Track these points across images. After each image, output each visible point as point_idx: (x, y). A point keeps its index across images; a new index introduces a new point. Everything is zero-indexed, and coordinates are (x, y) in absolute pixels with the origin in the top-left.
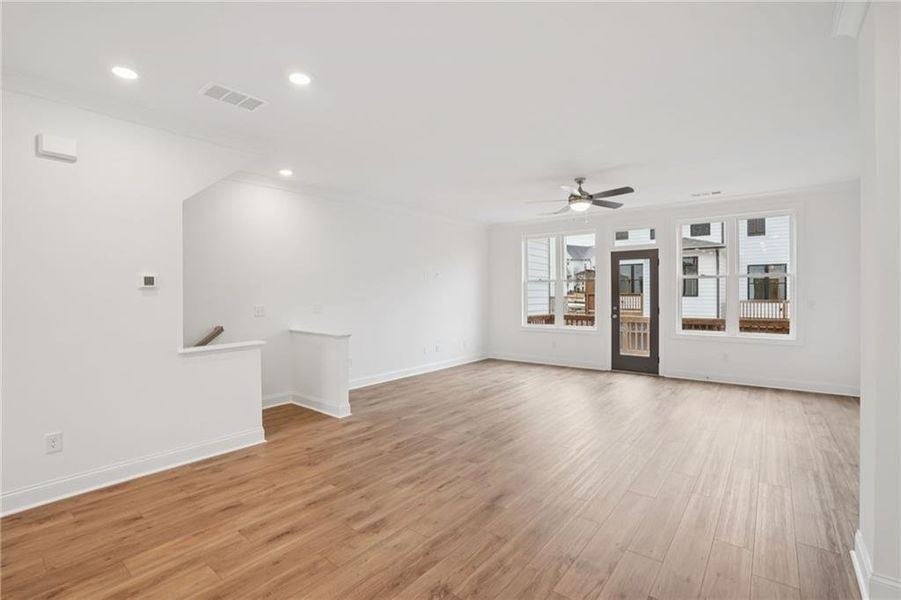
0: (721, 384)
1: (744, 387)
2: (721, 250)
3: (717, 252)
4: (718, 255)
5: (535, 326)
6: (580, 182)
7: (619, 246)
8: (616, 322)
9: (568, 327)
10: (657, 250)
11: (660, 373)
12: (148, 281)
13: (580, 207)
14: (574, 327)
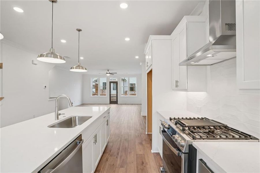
5: (94, 96)
6: (108, 70)
7: (111, 81)
8: (110, 95)
9: (101, 96)
10: (117, 82)
11: (118, 103)
12: (45, 87)
13: (108, 75)
14: (102, 96)
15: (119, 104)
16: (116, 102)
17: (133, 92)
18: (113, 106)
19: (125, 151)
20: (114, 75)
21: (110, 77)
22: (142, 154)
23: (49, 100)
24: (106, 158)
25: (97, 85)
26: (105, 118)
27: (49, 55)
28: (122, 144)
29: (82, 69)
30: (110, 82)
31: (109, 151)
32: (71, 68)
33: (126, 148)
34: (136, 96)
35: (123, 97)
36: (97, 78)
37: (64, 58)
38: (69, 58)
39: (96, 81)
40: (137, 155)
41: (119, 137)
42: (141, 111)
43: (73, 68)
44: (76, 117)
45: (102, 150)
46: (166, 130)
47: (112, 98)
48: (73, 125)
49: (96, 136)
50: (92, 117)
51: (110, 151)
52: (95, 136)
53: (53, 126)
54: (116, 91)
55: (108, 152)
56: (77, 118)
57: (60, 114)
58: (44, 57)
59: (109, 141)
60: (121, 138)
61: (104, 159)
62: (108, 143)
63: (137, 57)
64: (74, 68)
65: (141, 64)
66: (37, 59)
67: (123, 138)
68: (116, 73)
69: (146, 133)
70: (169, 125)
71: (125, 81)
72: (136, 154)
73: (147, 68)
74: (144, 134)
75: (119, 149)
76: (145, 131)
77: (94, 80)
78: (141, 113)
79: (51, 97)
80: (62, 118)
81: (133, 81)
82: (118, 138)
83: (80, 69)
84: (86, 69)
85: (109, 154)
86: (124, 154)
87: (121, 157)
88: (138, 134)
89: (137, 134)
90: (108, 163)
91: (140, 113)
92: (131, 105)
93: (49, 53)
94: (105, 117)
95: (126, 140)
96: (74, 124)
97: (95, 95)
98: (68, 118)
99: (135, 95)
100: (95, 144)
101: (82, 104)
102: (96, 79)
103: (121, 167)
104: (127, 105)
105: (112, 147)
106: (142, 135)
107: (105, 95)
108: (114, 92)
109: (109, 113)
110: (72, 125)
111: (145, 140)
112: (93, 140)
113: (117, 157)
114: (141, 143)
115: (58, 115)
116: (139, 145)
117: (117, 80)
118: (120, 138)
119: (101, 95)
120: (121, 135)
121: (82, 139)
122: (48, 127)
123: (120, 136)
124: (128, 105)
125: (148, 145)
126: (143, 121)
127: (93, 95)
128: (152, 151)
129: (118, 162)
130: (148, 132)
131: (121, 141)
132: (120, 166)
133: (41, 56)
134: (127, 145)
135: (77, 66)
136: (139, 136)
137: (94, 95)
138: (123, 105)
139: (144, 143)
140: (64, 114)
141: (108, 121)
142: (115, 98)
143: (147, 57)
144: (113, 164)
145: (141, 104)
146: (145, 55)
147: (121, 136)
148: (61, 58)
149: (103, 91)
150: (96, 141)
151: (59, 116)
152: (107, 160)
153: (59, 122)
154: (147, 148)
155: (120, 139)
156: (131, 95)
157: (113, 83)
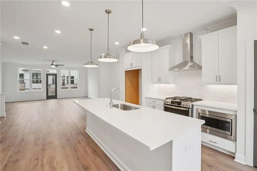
6: (53, 62)
10: (56, 74)
11: (57, 98)
13: (53, 67)
16: (55, 97)
30: (47, 75)
68: (64, 65)
99: (77, 88)
117: (56, 72)
127: (20, 90)
156: (72, 88)
157: (52, 76)
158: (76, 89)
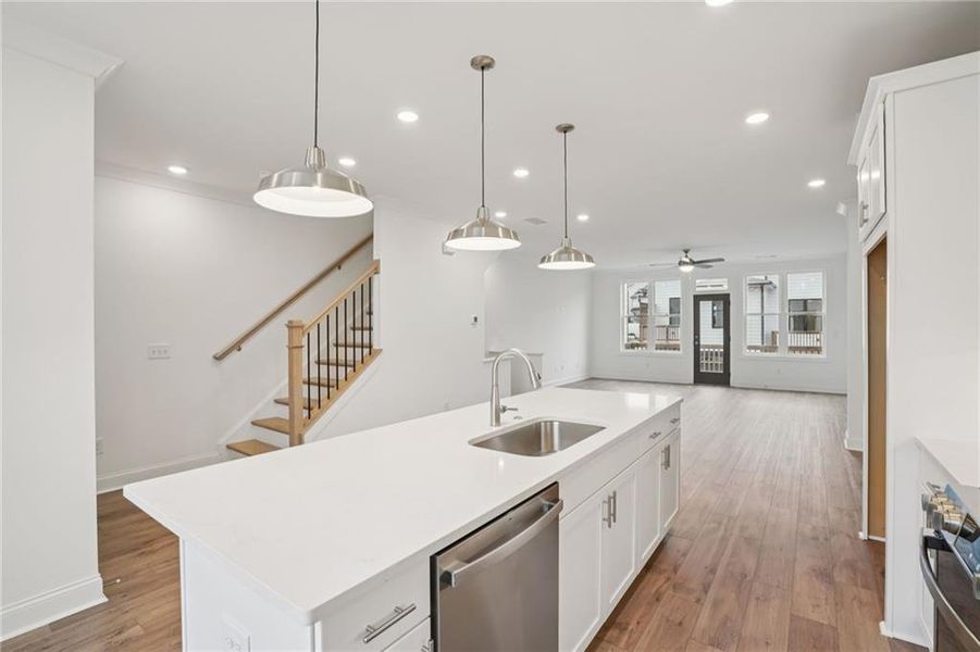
0: (776, 391)
1: (791, 392)
2: (765, 287)
3: (762, 288)
4: (762, 291)
5: (630, 351)
6: (686, 252)
7: (700, 291)
8: (697, 347)
9: (658, 351)
10: (728, 295)
11: (730, 384)
12: (476, 319)
13: (688, 269)
14: (663, 351)
15: (733, 388)
16: (722, 380)
17: (805, 340)
18: (710, 394)
19: (739, 586)
20: (710, 266)
21: (694, 275)
22: (825, 623)
23: (485, 360)
24: (655, 589)
25: (644, 308)
26: (657, 439)
27: (475, 230)
28: (728, 552)
29: (576, 259)
30: (698, 299)
31: (672, 568)
32: (543, 261)
33: (746, 576)
34: (823, 356)
35: (756, 359)
36: (646, 284)
37: (515, 233)
38: (544, 222)
39: (645, 293)
40: (794, 618)
41: (720, 523)
42: (844, 429)
43: (549, 260)
44: (552, 422)
45: (638, 555)
46: (950, 538)
47: (703, 361)
48: (543, 450)
49: (612, 500)
50: (604, 428)
51: (675, 571)
52: (610, 498)
53: (483, 444)
54: (722, 330)
55: (665, 571)
56: (556, 424)
57: (504, 410)
58: (461, 236)
59: (671, 530)
60: (726, 530)
61: (644, 593)
62: (669, 535)
63: (817, 183)
64: (550, 258)
65: (842, 210)
66: (447, 244)
67: (736, 532)
68: (722, 260)
69: (863, 535)
70: (968, 516)
71: (769, 290)
72: (792, 615)
73: (863, 231)
74: (850, 537)
75: (713, 571)
76: (854, 522)
77: (633, 292)
78: (843, 438)
79: (492, 350)
80: (510, 422)
81: (807, 286)
82: (716, 525)
83: (570, 260)
84: (589, 259)
85: (668, 579)
86: (733, 595)
87: (716, 604)
88: (814, 528)
89: (807, 529)
90: (660, 611)
91: (839, 438)
92: (793, 395)
93: (472, 226)
94: (656, 435)
95: (749, 541)
96: (547, 447)
97: (638, 345)
98: (528, 424)
99: (818, 350)
100: (610, 526)
101: (586, 380)
102: (642, 285)
103: (712, 645)
104: (771, 394)
105: (684, 555)
106: (833, 540)
107: (676, 348)
108: (712, 337)
109: (675, 421)
110: (540, 449)
111: (851, 565)
112: (603, 512)
113: (698, 601)
114: (824, 575)
115: (499, 411)
116: (814, 579)
117: (726, 287)
118: (723, 527)
119: (659, 347)
120: (730, 518)
121: (560, 497)
122: (470, 442)
123: (725, 521)
124: (778, 394)
125: (863, 591)
126: (851, 478)
127: (628, 347)
128: (886, 630)
129: (704, 620)
130: (869, 533)
131: (724, 539)
132: (706, 641)
133: (456, 234)
134: (751, 564)
135: (560, 253)
136: (815, 538)
137: (633, 346)
138: (756, 394)
139: (841, 577)
140: (516, 409)
141: (667, 449)
142: (720, 361)
143: (863, 177)
144: (678, 621)
145: (846, 395)
146: (854, 170)
147: (729, 521)
148: (507, 234)
149: (671, 330)
150: (612, 517)
151: (501, 415)
152: (658, 600)
153: (502, 433)
154: (855, 604)
155: (720, 533)
156: (793, 349)
157: (710, 302)
158: (815, 355)
